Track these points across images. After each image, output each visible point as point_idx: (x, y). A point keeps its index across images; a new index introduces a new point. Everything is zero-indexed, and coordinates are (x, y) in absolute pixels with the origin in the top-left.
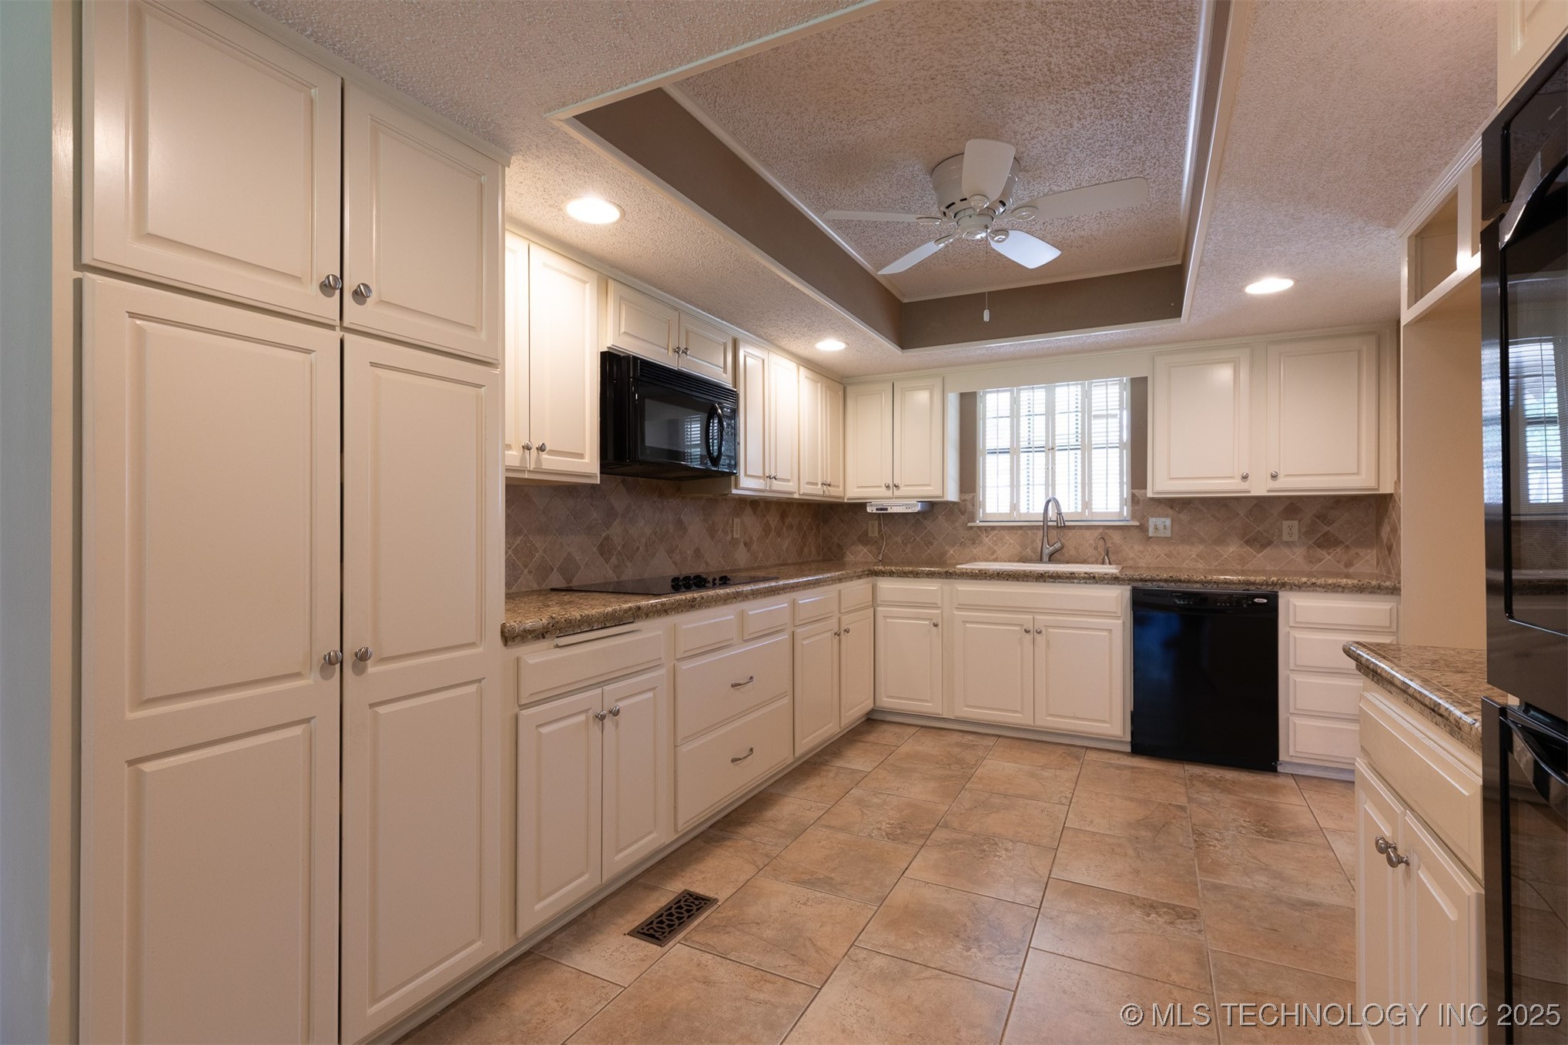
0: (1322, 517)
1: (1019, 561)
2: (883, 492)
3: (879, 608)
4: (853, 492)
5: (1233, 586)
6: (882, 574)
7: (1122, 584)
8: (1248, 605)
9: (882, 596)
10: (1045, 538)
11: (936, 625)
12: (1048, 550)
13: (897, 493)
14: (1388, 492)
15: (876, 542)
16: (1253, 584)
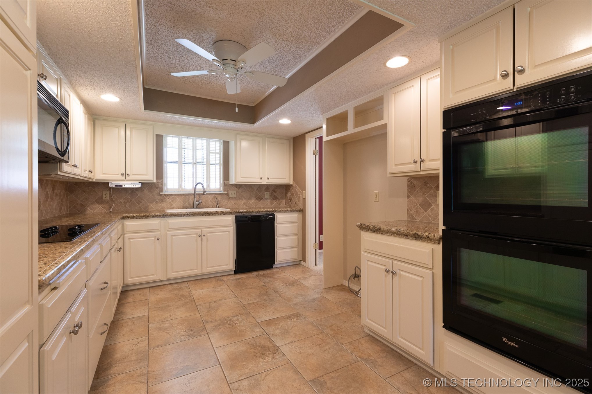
0: (274, 191)
1: (183, 208)
2: (119, 177)
3: (126, 235)
4: (99, 176)
5: (264, 213)
6: (128, 218)
7: (232, 215)
8: (268, 218)
9: (127, 229)
10: (195, 199)
11: (158, 239)
12: (196, 203)
13: (127, 178)
14: (291, 184)
15: (108, 202)
16: (269, 211)
